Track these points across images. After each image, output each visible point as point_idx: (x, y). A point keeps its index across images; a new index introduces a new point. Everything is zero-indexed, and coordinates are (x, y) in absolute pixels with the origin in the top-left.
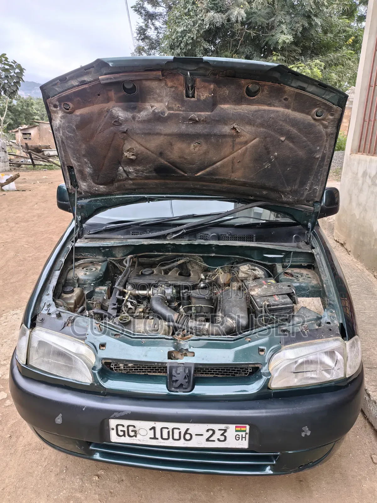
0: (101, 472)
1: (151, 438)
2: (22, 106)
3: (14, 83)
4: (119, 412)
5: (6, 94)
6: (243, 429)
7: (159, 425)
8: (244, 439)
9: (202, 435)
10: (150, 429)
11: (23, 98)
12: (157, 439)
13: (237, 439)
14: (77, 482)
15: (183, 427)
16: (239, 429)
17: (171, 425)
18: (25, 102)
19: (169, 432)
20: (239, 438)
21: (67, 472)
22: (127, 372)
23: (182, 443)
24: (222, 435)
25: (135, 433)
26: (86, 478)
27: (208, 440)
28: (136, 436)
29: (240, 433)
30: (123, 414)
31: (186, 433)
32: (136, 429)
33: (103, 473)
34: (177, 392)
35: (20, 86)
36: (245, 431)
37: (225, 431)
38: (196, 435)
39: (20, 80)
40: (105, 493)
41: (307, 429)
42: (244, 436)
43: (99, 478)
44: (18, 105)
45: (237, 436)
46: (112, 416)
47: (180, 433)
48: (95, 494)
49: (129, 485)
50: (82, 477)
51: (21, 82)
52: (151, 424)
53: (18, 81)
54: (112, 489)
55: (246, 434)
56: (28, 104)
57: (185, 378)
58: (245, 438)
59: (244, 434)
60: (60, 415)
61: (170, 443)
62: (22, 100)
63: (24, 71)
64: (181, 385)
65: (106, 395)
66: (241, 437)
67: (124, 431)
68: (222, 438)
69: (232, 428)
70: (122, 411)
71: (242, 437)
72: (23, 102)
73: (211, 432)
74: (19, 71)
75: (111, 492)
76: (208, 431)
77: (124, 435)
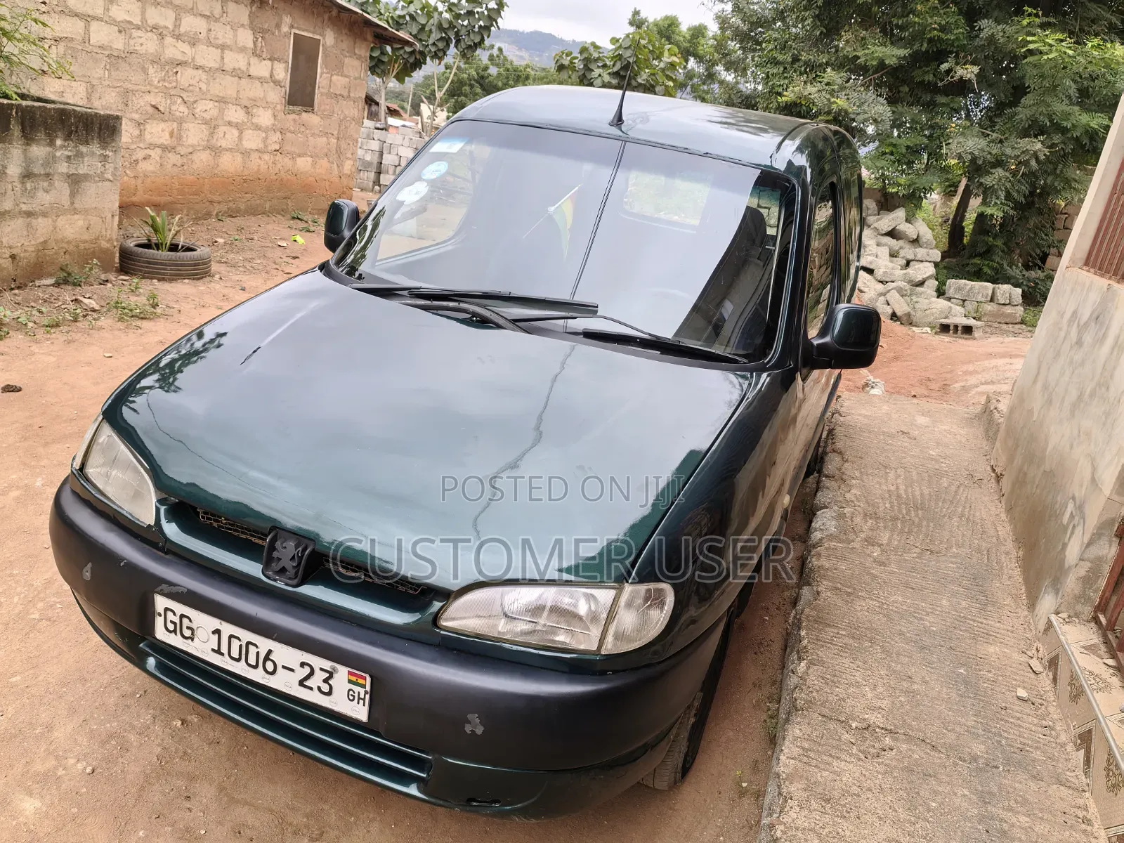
0: (194, 719)
1: (213, 650)
2: (507, 78)
3: (480, 27)
4: (170, 584)
5: (459, 47)
6: (360, 681)
7: (228, 629)
8: (361, 702)
9: (292, 670)
10: (214, 632)
11: (511, 63)
12: (222, 654)
13: (351, 698)
14: (146, 718)
15: (264, 644)
16: (354, 679)
17: (246, 636)
18: (515, 71)
19: (241, 646)
20: (354, 696)
21: (141, 699)
22: (219, 526)
23: (258, 676)
24: (326, 681)
25: (193, 634)
26: (163, 717)
27: (301, 683)
28: (192, 640)
29: (357, 689)
30: (174, 589)
31: (267, 658)
32: (194, 626)
33: (196, 720)
34: (275, 580)
35: (488, 37)
36: (363, 686)
37: (331, 675)
38: (284, 667)
39: (492, 25)
40: (177, 750)
41: (478, 721)
42: (362, 696)
43: (182, 724)
44: (499, 75)
45: (351, 693)
46: (159, 589)
47: (258, 653)
48: (159, 745)
49: (224, 752)
50: (158, 713)
51: (493, 28)
52: (215, 623)
53: (487, 24)
54: (191, 749)
55: (366, 692)
56: (519, 77)
57: (293, 558)
58: (364, 699)
59: (362, 691)
60: (90, 565)
61: (240, 669)
62: (509, 67)
63: (505, 8)
64: (283, 571)
65: (166, 553)
66: (356, 695)
67: (175, 623)
68: (325, 688)
69: (342, 672)
70: (175, 585)
71: (359, 698)
72: (511, 70)
73: (307, 670)
74: (496, 7)
75: (185, 753)
76: (303, 665)
77: (175, 631)
